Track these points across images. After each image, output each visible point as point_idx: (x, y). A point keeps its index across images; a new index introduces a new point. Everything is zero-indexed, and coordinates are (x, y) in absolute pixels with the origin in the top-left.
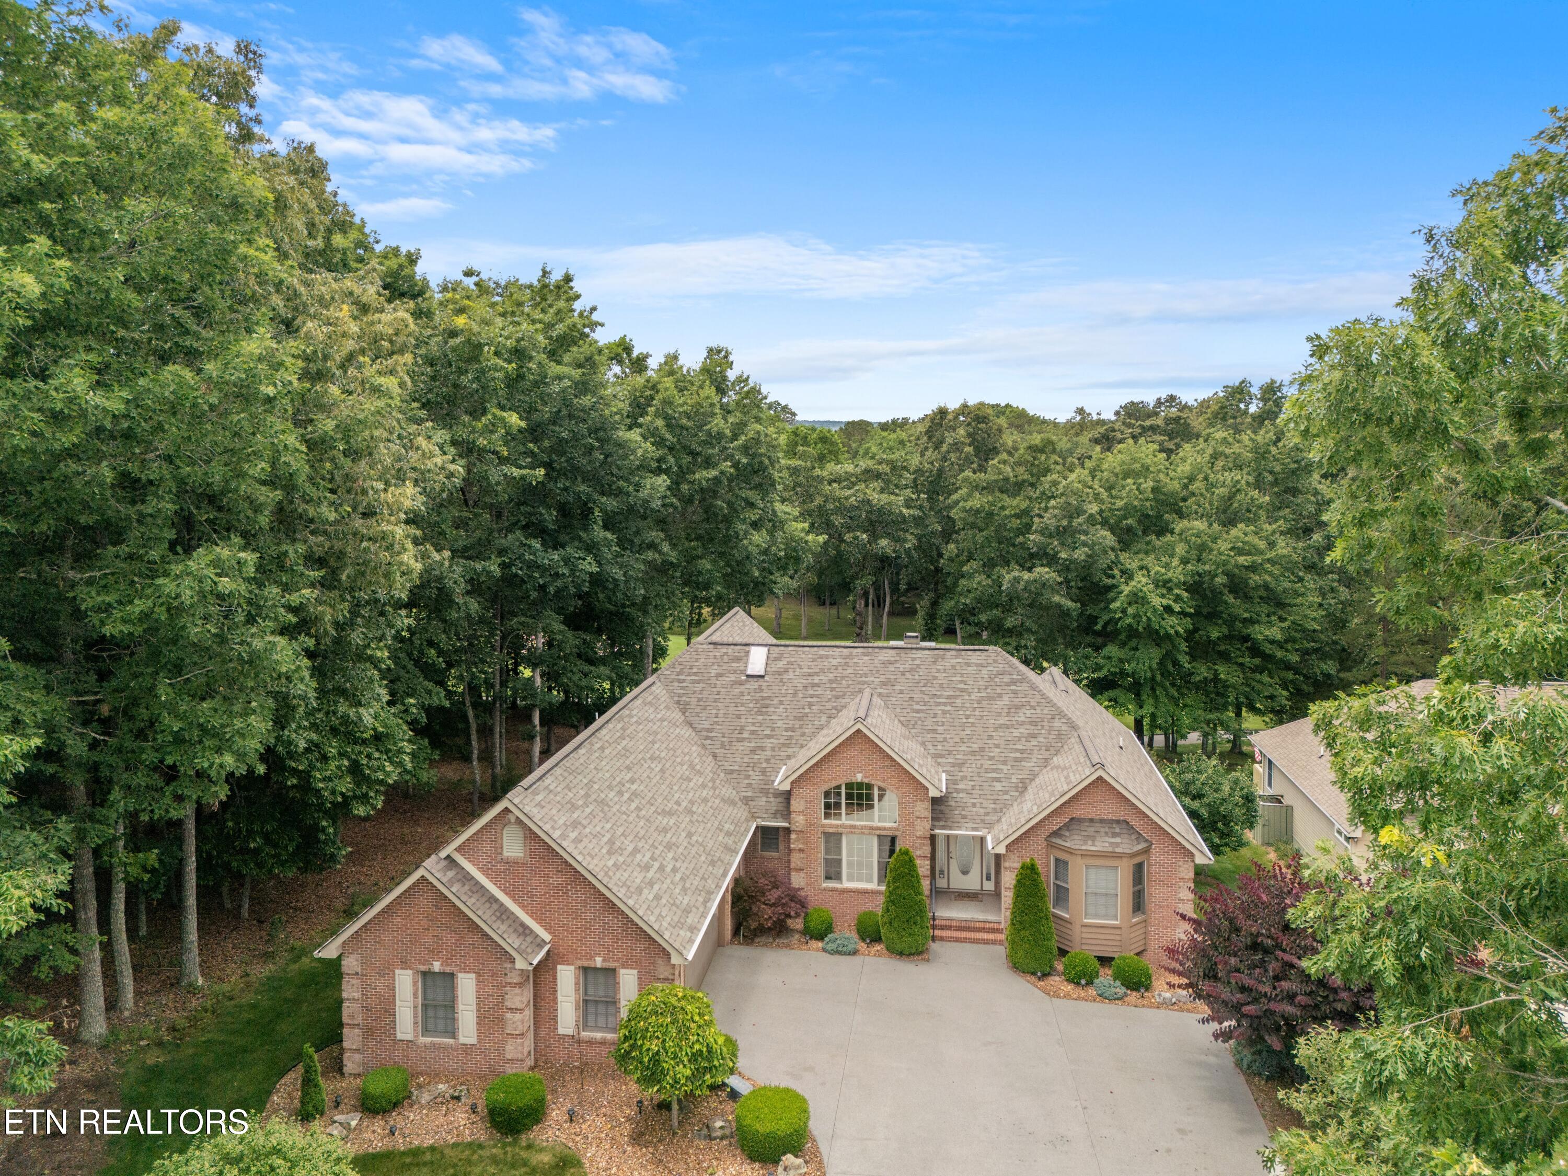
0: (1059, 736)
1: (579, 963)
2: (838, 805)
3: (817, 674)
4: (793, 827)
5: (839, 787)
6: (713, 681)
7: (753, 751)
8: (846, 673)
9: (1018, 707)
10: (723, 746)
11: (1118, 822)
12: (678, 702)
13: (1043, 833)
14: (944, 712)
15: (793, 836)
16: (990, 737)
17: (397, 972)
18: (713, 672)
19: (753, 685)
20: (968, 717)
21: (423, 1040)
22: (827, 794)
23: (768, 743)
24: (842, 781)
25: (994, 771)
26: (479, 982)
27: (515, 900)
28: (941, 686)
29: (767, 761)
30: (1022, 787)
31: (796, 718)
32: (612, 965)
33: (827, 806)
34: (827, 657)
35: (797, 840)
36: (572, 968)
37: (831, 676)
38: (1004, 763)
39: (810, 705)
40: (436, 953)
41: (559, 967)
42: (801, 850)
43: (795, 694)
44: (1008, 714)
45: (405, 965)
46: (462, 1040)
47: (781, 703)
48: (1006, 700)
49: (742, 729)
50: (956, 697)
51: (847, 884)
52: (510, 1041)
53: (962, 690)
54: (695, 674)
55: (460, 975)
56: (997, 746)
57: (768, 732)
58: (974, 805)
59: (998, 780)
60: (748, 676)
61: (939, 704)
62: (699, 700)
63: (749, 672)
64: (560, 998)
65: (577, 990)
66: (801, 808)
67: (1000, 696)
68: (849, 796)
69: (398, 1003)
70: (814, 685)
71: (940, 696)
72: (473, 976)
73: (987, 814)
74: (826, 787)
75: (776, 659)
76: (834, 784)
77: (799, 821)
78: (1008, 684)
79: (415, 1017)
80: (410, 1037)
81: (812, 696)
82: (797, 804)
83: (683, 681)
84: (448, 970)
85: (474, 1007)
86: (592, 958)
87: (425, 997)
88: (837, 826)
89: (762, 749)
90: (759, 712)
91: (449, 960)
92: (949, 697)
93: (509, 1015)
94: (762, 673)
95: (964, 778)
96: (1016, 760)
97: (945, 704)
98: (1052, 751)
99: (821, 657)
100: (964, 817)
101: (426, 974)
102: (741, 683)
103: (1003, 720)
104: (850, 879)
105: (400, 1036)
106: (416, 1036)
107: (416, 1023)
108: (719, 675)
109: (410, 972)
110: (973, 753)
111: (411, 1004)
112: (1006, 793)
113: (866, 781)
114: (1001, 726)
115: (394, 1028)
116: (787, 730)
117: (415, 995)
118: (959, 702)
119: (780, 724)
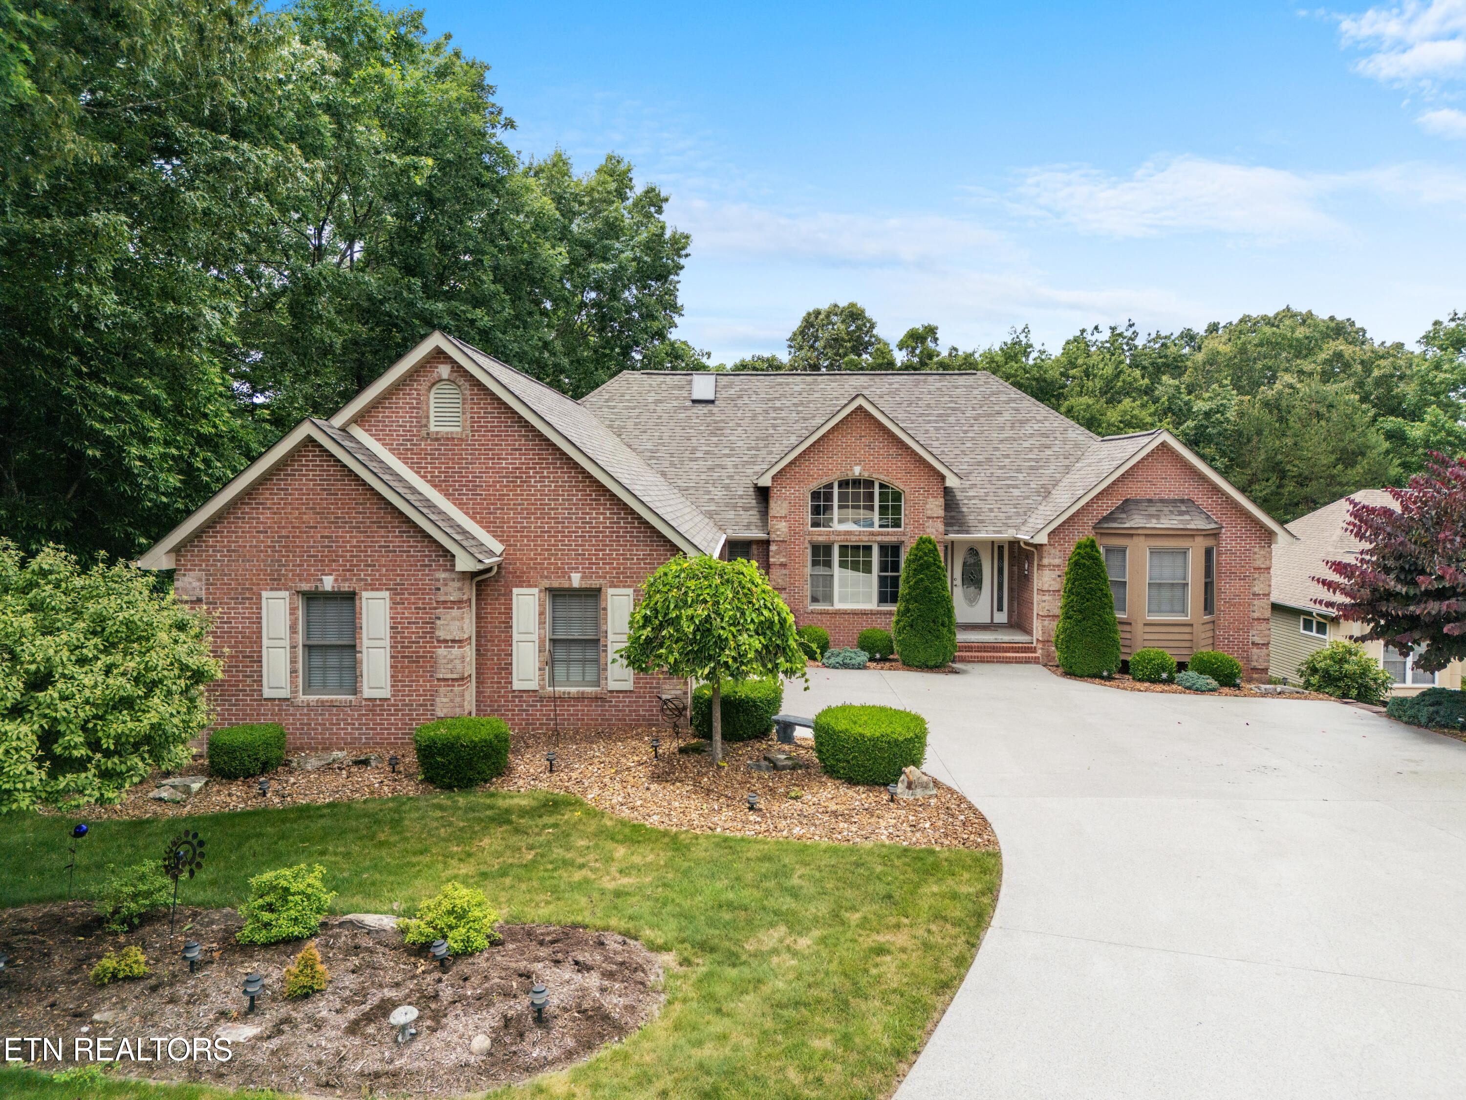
0: (1077, 446)
1: (546, 583)
2: (828, 508)
3: (778, 399)
4: (773, 537)
5: (830, 486)
6: (652, 407)
7: (711, 469)
8: (811, 398)
9: (1023, 422)
10: (672, 464)
11: (1182, 501)
12: (610, 427)
13: (1090, 521)
14: (937, 429)
15: (773, 548)
16: (996, 449)
17: (265, 594)
18: (651, 400)
19: (702, 410)
20: (965, 432)
21: (302, 698)
22: (815, 495)
23: (728, 462)
24: (835, 477)
25: (1008, 478)
26: (394, 604)
27: (447, 495)
28: (928, 406)
29: (731, 477)
30: (1046, 493)
31: (758, 439)
32: (594, 583)
33: (816, 510)
34: (788, 384)
35: (778, 552)
36: (535, 591)
37: (795, 401)
38: (1019, 471)
39: (774, 427)
40: (326, 563)
41: (515, 591)
42: (783, 565)
43: (754, 417)
44: (1012, 427)
45: (277, 584)
46: (367, 693)
47: (739, 425)
48: (1007, 416)
49: (694, 450)
50: (948, 415)
51: (838, 605)
52: (443, 690)
53: (953, 409)
54: (628, 401)
55: (365, 594)
56: (1007, 456)
57: (727, 451)
58: (991, 510)
59: (1015, 487)
60: (694, 401)
61: (929, 422)
62: (636, 424)
63: (695, 397)
64: (516, 637)
65: (542, 623)
66: (783, 513)
67: (999, 413)
68: (843, 497)
69: (265, 642)
70: (775, 409)
71: (928, 415)
72: (386, 594)
73: (1009, 518)
74: (814, 485)
75: (725, 387)
76: (825, 481)
77: (780, 529)
78: (1007, 402)
79: (293, 661)
80: (285, 693)
81: (775, 419)
82: (777, 507)
83: (614, 407)
84: (346, 587)
85: (387, 643)
86: (566, 575)
87: (308, 634)
88: (828, 534)
89: (723, 467)
90: (713, 434)
91: (348, 571)
92: (940, 415)
93: (442, 651)
94: (712, 397)
95: (973, 486)
96: (1031, 468)
97: (936, 422)
98: (1072, 459)
99: (780, 384)
100: (982, 521)
101: (312, 598)
102: (686, 408)
103: (1008, 433)
104: (842, 599)
105: (267, 693)
106: (294, 691)
107: (294, 671)
108: (657, 402)
109: (285, 594)
110: (979, 463)
111: (287, 643)
112: (1028, 497)
113: (866, 475)
114: (1006, 439)
115: (259, 682)
116: (749, 449)
117: (293, 629)
118: (952, 419)
119: (740, 444)
